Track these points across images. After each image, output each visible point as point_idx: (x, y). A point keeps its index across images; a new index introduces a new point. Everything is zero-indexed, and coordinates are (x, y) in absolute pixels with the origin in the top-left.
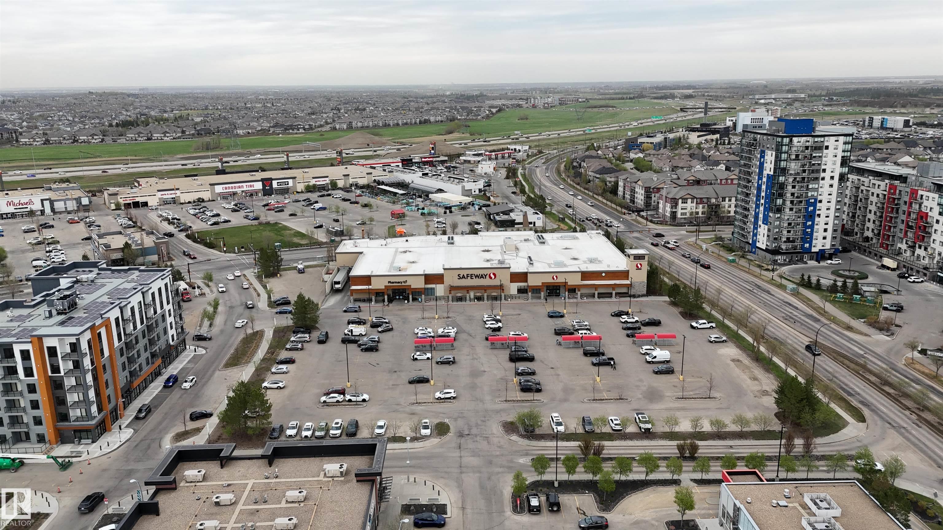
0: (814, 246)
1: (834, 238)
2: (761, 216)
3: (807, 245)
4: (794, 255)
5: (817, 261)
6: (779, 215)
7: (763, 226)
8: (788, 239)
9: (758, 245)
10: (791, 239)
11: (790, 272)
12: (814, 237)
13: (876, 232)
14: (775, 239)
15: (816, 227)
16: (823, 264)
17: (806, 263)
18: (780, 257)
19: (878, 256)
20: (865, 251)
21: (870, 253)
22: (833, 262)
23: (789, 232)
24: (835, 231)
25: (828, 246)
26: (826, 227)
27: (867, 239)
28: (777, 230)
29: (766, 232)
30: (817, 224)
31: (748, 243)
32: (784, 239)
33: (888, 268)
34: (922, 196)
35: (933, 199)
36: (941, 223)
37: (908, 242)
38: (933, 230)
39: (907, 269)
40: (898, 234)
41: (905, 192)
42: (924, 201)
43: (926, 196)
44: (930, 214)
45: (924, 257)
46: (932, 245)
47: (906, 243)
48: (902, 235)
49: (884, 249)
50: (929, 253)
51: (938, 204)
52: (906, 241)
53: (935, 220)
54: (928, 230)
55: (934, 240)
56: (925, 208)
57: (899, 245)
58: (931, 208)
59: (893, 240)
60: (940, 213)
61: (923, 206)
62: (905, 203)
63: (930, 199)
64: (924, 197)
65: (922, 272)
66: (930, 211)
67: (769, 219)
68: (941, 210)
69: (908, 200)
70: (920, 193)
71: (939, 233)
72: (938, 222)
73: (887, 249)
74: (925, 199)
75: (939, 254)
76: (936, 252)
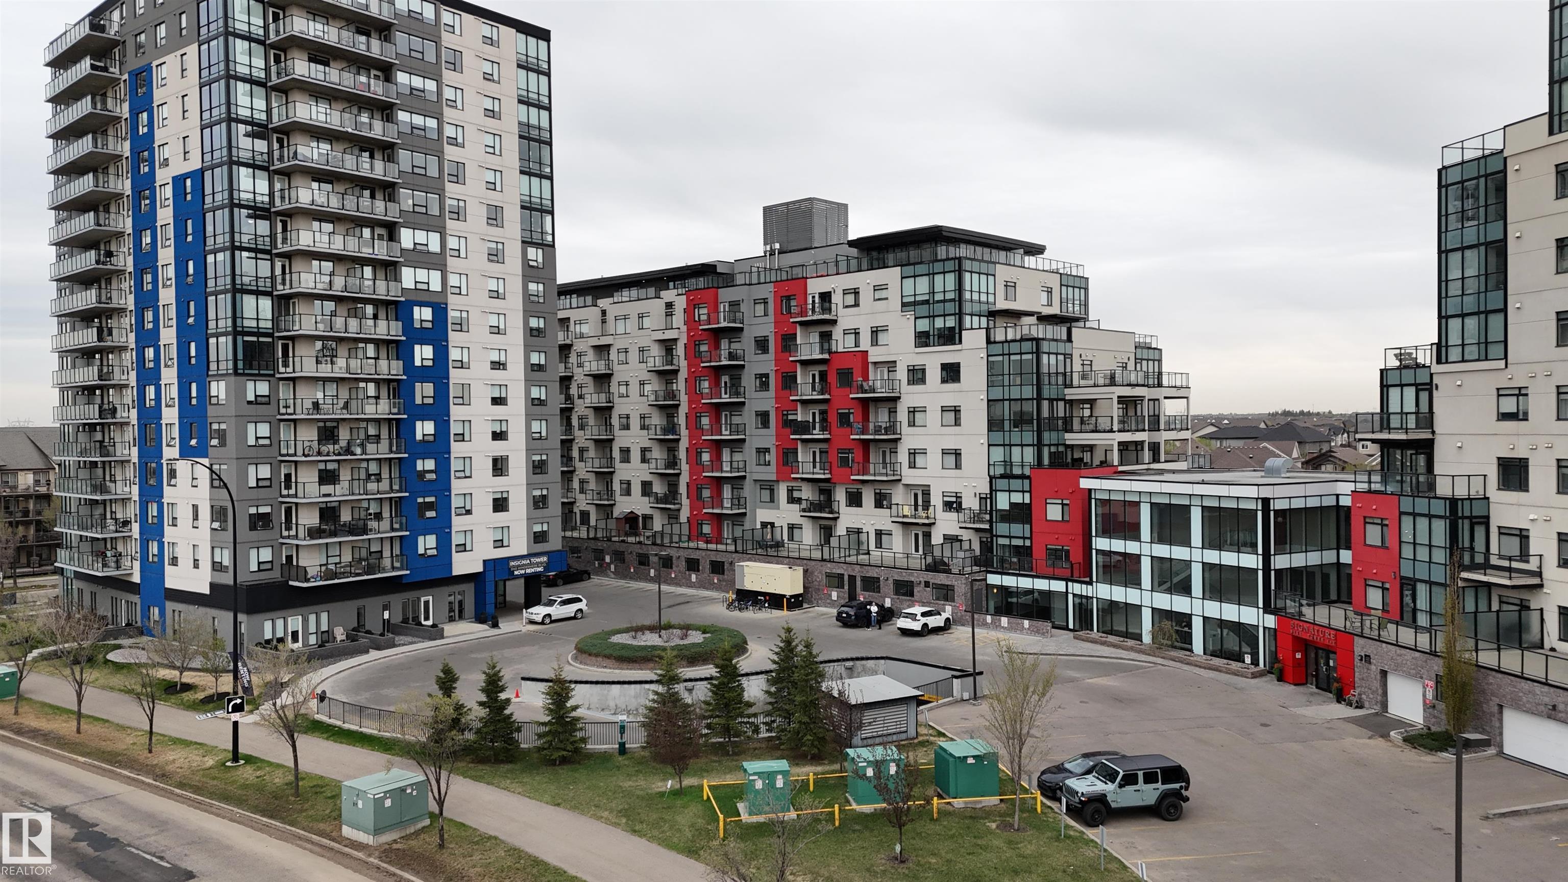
0: (462, 548)
1: (539, 503)
2: (170, 415)
3: (427, 543)
4: (372, 604)
5: (480, 619)
6: (263, 388)
7: (183, 467)
8: (329, 513)
9: (175, 579)
10: (346, 516)
11: (359, 686)
12: (456, 502)
13: (658, 488)
14: (260, 522)
15: (457, 449)
16: (509, 626)
17: (436, 632)
18: (295, 622)
19: (705, 566)
20: (643, 561)
21: (667, 563)
22: (557, 611)
23: (328, 477)
24: (538, 468)
25: (519, 545)
26: (499, 449)
27: (631, 520)
28: (265, 471)
29: (203, 496)
30: (461, 437)
31: (123, 585)
32: (309, 519)
33: (775, 601)
34: (826, 297)
35: (879, 295)
36: (934, 374)
37: (796, 494)
38: (902, 416)
39: (846, 587)
40: (756, 472)
41: (756, 302)
42: (842, 312)
43: (845, 292)
44: (875, 355)
45: (879, 534)
46: (910, 476)
47: (792, 500)
48: (770, 473)
49: (707, 542)
50: (906, 508)
51: (904, 305)
52: (790, 491)
53: (902, 374)
54: (882, 417)
55: (913, 453)
56: (850, 340)
57: (763, 515)
58: (875, 332)
59: (738, 501)
60: (923, 339)
61: (837, 333)
62: (762, 345)
63: (866, 296)
64: (837, 299)
65: (927, 584)
66: (875, 342)
67: (209, 420)
68: (923, 325)
69: (772, 329)
70: (815, 287)
71: (933, 417)
72: (917, 375)
73: (719, 541)
74: (840, 306)
75: (948, 506)
76: (936, 500)
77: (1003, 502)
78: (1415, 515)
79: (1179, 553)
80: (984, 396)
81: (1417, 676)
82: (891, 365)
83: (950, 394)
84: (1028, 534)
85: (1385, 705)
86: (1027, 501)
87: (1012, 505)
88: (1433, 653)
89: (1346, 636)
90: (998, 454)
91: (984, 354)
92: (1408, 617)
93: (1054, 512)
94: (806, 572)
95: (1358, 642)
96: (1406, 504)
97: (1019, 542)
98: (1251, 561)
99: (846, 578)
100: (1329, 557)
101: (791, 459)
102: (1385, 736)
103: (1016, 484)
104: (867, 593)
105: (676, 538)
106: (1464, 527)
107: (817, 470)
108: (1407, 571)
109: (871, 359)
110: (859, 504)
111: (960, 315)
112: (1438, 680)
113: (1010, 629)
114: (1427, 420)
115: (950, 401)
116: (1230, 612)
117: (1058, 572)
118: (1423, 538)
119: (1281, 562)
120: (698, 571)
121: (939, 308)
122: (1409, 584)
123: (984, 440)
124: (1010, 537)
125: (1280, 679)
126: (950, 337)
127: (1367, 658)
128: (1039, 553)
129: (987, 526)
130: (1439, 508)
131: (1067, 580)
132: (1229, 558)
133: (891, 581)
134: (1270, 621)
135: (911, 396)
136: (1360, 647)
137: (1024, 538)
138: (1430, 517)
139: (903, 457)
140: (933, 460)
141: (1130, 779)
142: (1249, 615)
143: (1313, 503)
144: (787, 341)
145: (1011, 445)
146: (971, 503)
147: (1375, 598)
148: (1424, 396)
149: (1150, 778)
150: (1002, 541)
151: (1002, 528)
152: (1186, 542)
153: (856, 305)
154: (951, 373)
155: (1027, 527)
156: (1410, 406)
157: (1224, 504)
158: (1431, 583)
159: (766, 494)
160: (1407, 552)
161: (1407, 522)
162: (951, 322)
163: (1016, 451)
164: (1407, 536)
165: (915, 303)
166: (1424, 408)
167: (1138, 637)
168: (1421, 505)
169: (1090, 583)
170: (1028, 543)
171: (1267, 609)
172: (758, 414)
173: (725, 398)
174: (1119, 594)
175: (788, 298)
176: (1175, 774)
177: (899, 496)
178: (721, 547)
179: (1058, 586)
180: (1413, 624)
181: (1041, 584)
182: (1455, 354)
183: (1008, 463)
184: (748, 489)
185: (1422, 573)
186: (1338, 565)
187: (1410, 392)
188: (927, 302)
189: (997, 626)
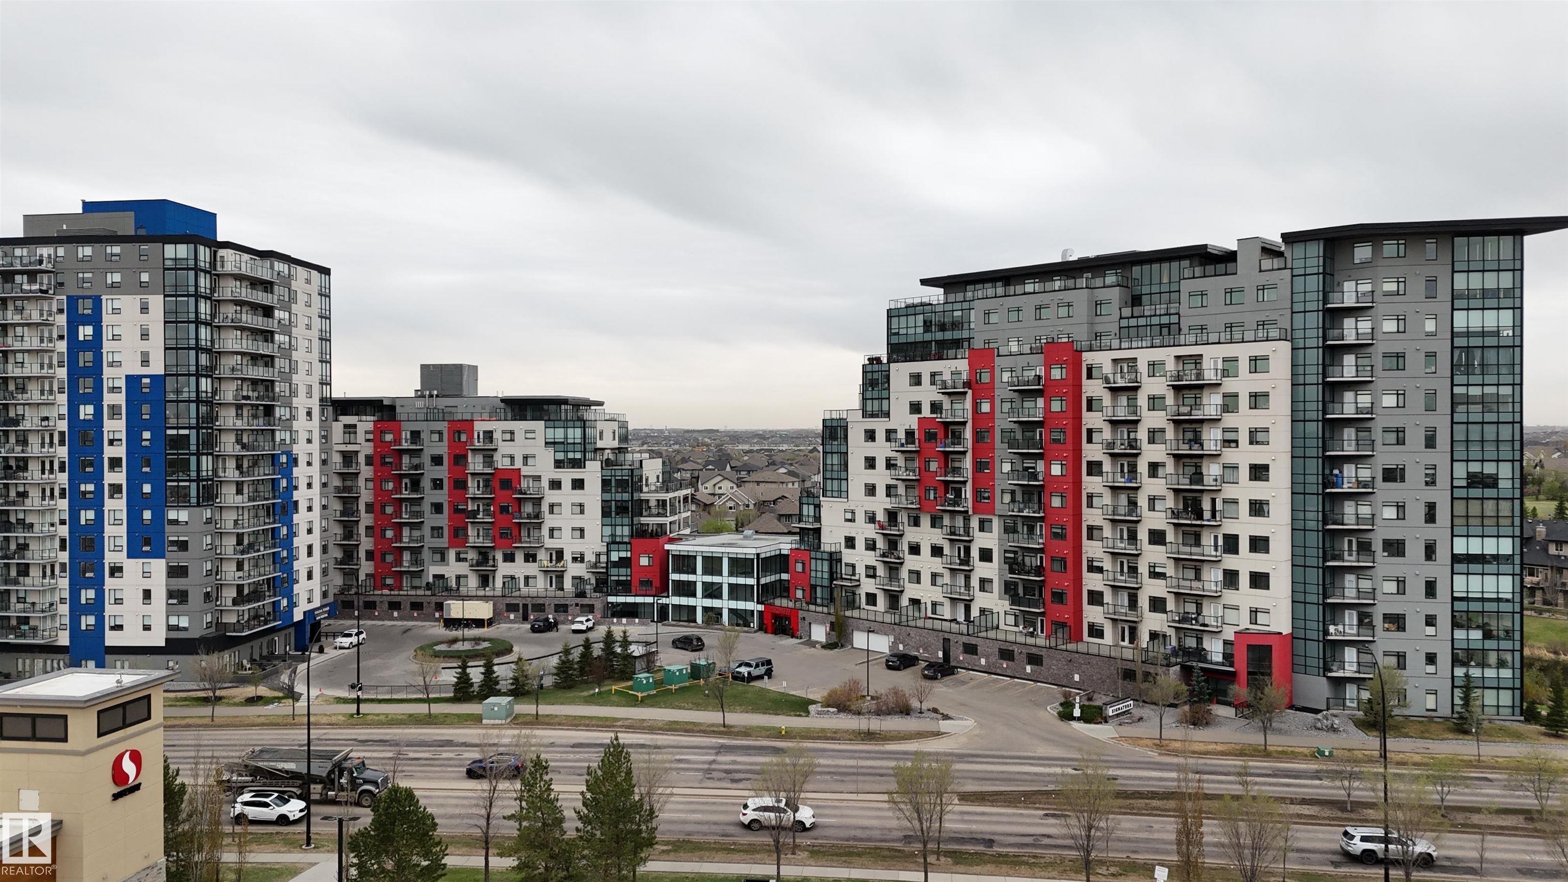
0: (297, 604)
1: (324, 572)
2: (116, 530)
3: (285, 604)
6: (209, 513)
7: (132, 567)
8: (240, 589)
10: (246, 590)
12: (293, 575)
13: (337, 554)
14: (208, 597)
15: (294, 541)
16: (329, 651)
23: (240, 565)
24: (324, 550)
26: (310, 539)
28: (209, 565)
32: (231, 593)
34: (489, 435)
35: (529, 435)
36: (567, 485)
37: (462, 556)
38: (545, 508)
39: (521, 611)
40: (430, 542)
41: (432, 432)
42: (500, 443)
43: (504, 432)
44: (525, 471)
45: (527, 578)
46: (550, 543)
47: (459, 559)
48: (443, 542)
49: (391, 590)
50: (545, 563)
51: (546, 443)
52: (458, 554)
53: (545, 483)
54: (528, 508)
55: (552, 530)
56: (507, 461)
57: (434, 570)
58: (526, 458)
59: (416, 561)
60: (559, 464)
61: (497, 457)
62: (437, 460)
63: (519, 436)
64: (497, 436)
65: (577, 605)
66: (525, 463)
67: (167, 535)
68: (560, 456)
69: (446, 450)
70: (480, 427)
71: (566, 509)
72: (556, 485)
73: (400, 589)
74: (500, 440)
75: (575, 559)
76: (567, 556)
77: (615, 557)
78: (816, 559)
79: (716, 579)
80: (599, 498)
81: (822, 623)
82: (538, 478)
83: (578, 496)
84: (629, 573)
85: (810, 636)
86: (629, 555)
87: (620, 558)
88: (829, 614)
89: (795, 611)
90: (608, 531)
91: (599, 475)
92: (813, 601)
93: (644, 561)
94: (494, 605)
95: (800, 612)
96: (813, 554)
97: (624, 578)
98: (751, 581)
99: (521, 606)
100: (777, 577)
101: (461, 533)
102: (814, 647)
103: (622, 547)
104: (536, 614)
105: (368, 589)
106: (834, 562)
107: (481, 539)
108: (813, 582)
109: (523, 473)
110: (513, 560)
111: (584, 452)
112: (832, 624)
113: (628, 624)
114: (818, 519)
115: (578, 500)
116: (741, 605)
117: (648, 593)
118: (819, 568)
119: (763, 581)
120: (400, 609)
121: (570, 447)
122: (813, 588)
123: (599, 522)
124: (619, 576)
125: (766, 632)
126: (577, 464)
127: (804, 619)
128: (635, 583)
129: (604, 570)
130: (826, 556)
131: (654, 596)
132: (741, 581)
133: (553, 605)
134: (761, 608)
135: (551, 496)
136: (801, 614)
137: (627, 576)
138: (822, 560)
139: (545, 532)
140: (566, 533)
141: (757, 666)
142: (750, 606)
143: (773, 554)
144: (459, 459)
145: (615, 525)
146: (590, 557)
147: (799, 594)
148: (817, 509)
149: (763, 665)
150: (613, 578)
151: (614, 571)
152: (720, 574)
153: (512, 440)
154: (578, 484)
155: (629, 570)
156: (812, 513)
157: (739, 556)
158: (822, 586)
159: (438, 557)
160: (813, 574)
161: (813, 561)
162: (578, 456)
163: (619, 529)
164: (813, 568)
165: (554, 443)
166: (817, 515)
167: (695, 621)
168: (819, 555)
169: (668, 597)
170: (629, 578)
171: (758, 603)
172: (432, 504)
173: (405, 494)
174: (684, 601)
175: (459, 432)
176: (769, 662)
177: (542, 556)
178: (401, 593)
179: (649, 600)
180: (816, 604)
181: (639, 600)
182: (829, 494)
183: (613, 535)
184: (426, 555)
185: (819, 583)
186: (781, 580)
187: (812, 507)
188: (563, 443)
189: (620, 624)
